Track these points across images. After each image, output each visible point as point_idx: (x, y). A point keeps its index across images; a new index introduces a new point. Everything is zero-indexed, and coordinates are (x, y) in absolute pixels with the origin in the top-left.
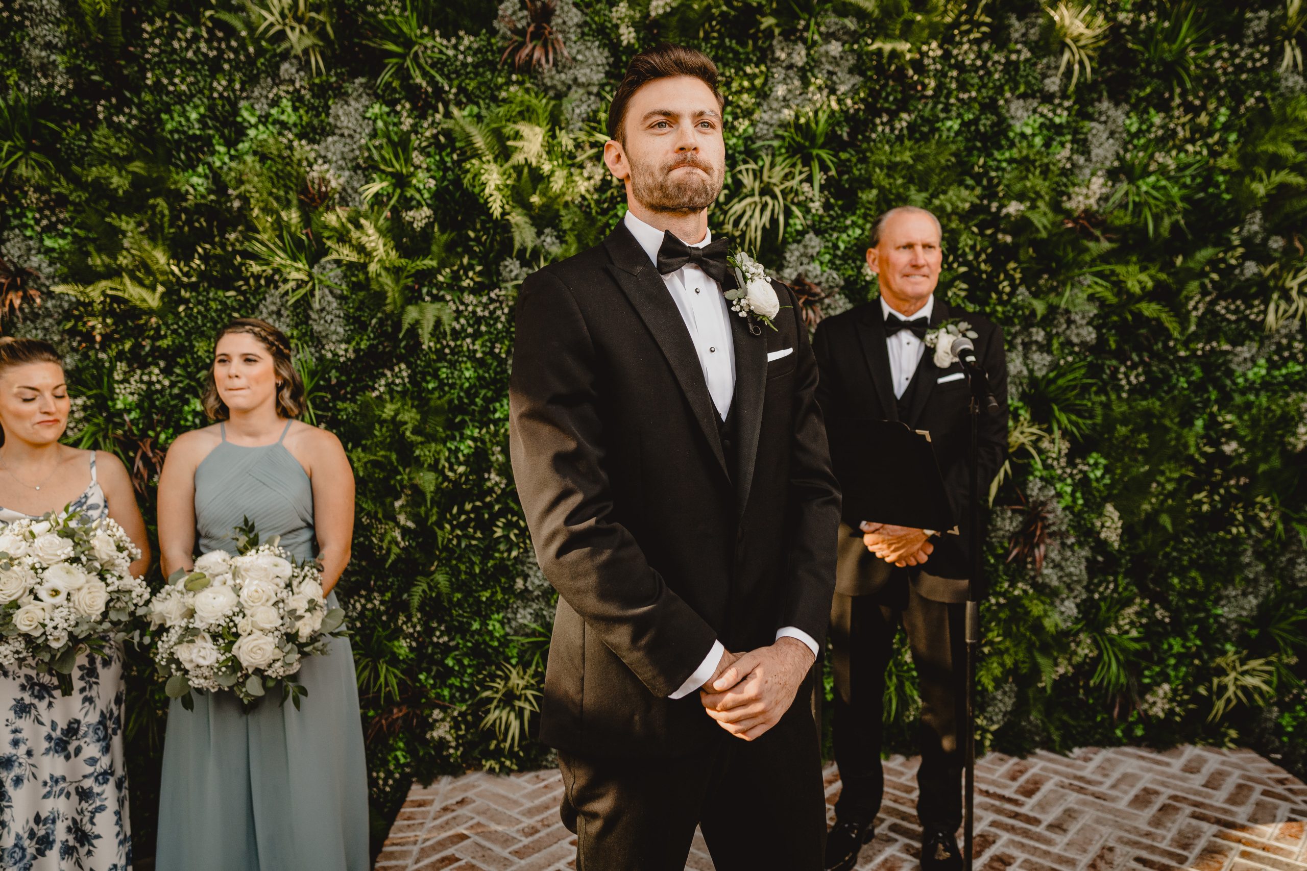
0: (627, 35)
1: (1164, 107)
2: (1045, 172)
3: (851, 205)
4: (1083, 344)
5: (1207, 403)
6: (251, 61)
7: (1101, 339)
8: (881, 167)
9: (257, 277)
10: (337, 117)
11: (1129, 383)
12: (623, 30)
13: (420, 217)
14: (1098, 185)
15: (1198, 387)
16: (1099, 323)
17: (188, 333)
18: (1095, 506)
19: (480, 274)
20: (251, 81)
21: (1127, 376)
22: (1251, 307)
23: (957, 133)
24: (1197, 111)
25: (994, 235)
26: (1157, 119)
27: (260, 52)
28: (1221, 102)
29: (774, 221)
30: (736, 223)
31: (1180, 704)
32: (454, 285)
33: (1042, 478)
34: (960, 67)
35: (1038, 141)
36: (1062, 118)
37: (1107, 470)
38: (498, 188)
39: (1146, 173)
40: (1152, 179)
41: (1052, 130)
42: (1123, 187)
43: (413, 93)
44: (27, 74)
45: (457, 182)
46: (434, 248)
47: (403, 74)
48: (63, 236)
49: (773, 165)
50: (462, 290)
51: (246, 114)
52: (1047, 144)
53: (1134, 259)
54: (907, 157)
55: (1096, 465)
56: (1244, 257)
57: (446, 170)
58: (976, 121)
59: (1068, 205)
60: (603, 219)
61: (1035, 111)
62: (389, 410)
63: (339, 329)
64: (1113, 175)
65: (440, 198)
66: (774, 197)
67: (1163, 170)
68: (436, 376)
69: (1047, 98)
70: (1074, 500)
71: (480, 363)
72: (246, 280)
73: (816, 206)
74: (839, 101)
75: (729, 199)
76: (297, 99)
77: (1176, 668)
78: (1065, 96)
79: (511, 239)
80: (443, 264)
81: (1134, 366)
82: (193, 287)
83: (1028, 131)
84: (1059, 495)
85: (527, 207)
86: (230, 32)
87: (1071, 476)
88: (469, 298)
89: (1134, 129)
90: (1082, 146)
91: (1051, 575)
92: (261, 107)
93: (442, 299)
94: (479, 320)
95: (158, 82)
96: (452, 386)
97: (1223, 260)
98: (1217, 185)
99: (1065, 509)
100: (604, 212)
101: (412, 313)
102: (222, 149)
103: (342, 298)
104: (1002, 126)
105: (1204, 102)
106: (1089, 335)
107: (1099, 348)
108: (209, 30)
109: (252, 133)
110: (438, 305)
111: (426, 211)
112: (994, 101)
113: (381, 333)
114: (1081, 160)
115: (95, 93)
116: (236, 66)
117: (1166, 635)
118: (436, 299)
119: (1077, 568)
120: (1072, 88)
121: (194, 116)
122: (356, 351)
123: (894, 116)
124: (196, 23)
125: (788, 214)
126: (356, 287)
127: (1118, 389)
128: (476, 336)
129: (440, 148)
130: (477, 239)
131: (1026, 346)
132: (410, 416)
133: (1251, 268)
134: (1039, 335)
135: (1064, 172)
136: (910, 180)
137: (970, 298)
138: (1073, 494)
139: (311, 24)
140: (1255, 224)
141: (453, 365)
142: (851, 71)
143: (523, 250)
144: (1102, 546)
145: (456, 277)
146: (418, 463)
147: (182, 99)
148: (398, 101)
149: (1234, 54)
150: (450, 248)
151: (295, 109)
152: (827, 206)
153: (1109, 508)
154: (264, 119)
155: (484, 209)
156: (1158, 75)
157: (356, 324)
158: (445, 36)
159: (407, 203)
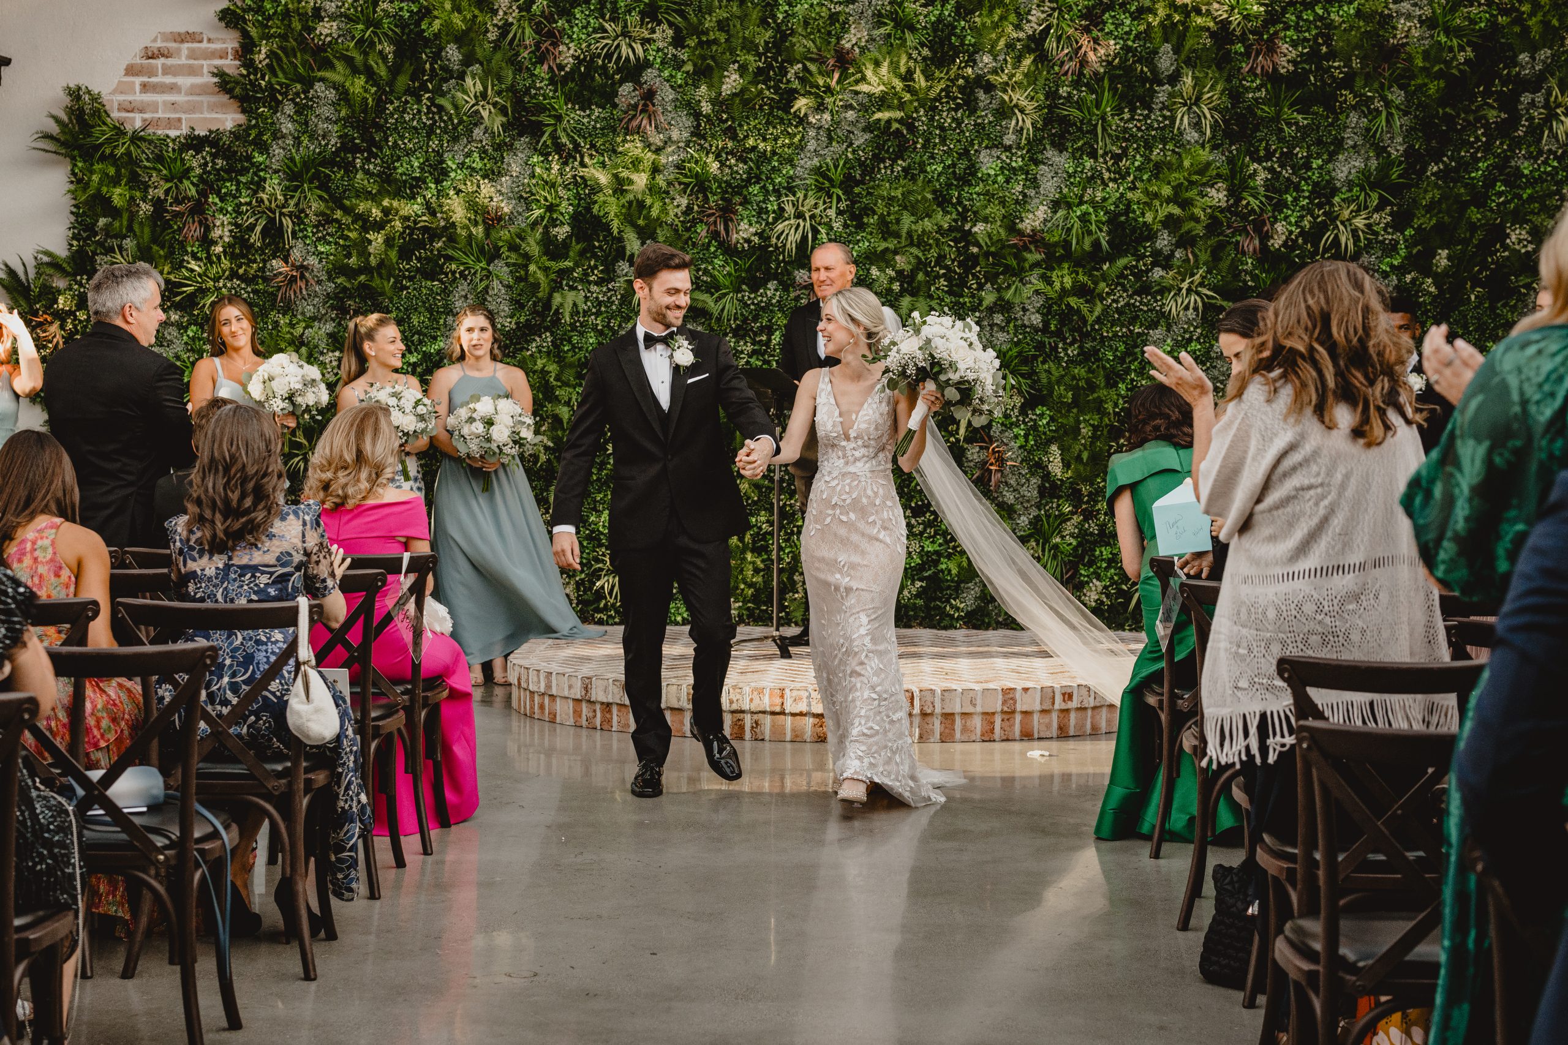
0: (706, 108)
1: (1093, 155)
2: (1003, 202)
3: (861, 226)
4: (1032, 326)
5: (1128, 371)
6: (455, 128)
7: (1046, 323)
8: (883, 199)
9: (454, 273)
10: (509, 164)
11: (1067, 354)
12: (703, 104)
13: (562, 232)
14: (1042, 212)
15: (1122, 360)
16: (1046, 311)
17: (406, 309)
18: (1043, 445)
19: (602, 272)
20: (455, 139)
21: (1065, 350)
22: (1156, 301)
23: (939, 175)
24: (1117, 158)
25: (966, 247)
26: (1089, 163)
27: (461, 122)
28: (1137, 150)
29: (804, 238)
30: (778, 238)
31: (1108, 596)
32: (584, 279)
33: (1003, 424)
34: (942, 129)
35: (1001, 179)
36: (1018, 163)
37: (1052, 419)
38: (616, 215)
39: (1081, 203)
40: (1084, 207)
41: (1010, 173)
42: (1061, 213)
43: (559, 148)
44: (312, 138)
45: (588, 209)
46: (571, 254)
47: (554, 137)
48: (329, 243)
49: (806, 196)
50: (590, 283)
51: (450, 163)
52: (1007, 181)
53: (1066, 265)
54: (898, 193)
55: (1042, 416)
56: (1155, 264)
57: (580, 199)
58: (954, 165)
59: (1020, 226)
60: (687, 235)
61: (998, 158)
62: (540, 363)
63: (506, 308)
64: (1056, 205)
65: (576, 219)
66: (805, 220)
67: (1092, 202)
68: (570, 341)
69: (1008, 149)
70: (1027, 441)
71: (601, 333)
72: (446, 275)
73: (837, 225)
74: (854, 151)
75: (776, 220)
76: (483, 152)
77: (1107, 569)
78: (1019, 148)
79: (624, 248)
80: (577, 265)
81: (1072, 344)
82: (411, 279)
83: (992, 172)
84: (1016, 437)
85: (634, 225)
86: (441, 108)
87: (1024, 422)
88: (594, 288)
89: (1071, 170)
90: (1034, 183)
91: (1009, 497)
92: (460, 158)
93: (576, 288)
94: (600, 303)
95: (395, 142)
96: (581, 349)
97: (1136, 267)
98: (1134, 212)
99: (1020, 447)
100: (688, 230)
101: (557, 298)
102: (433, 186)
103: (508, 287)
104: (972, 169)
105: (1125, 151)
106: (1036, 319)
107: (1045, 329)
108: (428, 108)
109: (453, 175)
110: (573, 293)
111: (567, 228)
112: (966, 152)
113: (535, 312)
114: (1031, 192)
115: (355, 149)
116: (445, 131)
117: (1096, 543)
118: (572, 288)
119: (1031, 491)
120: (1024, 142)
121: (416, 164)
122: (517, 323)
123: (894, 161)
124: (419, 101)
125: (816, 231)
126: (519, 280)
127: (1058, 359)
128: (598, 314)
129: (576, 184)
130: (600, 247)
131: (992, 326)
132: (553, 368)
133: (1158, 273)
134: (998, 318)
135: (1017, 202)
136: (905, 208)
137: (950, 293)
138: (1026, 436)
139: (495, 105)
140: (1164, 241)
141: (581, 334)
142: (864, 130)
143: (632, 255)
144: (1047, 476)
145: (586, 274)
146: (556, 400)
147: (409, 153)
148: (549, 154)
149: (1147, 117)
150: (582, 253)
151: (482, 159)
152: (846, 226)
153: (1054, 448)
154: (462, 165)
155: (607, 228)
156: (1088, 132)
157: (518, 305)
158: (583, 109)
159: (554, 222)
